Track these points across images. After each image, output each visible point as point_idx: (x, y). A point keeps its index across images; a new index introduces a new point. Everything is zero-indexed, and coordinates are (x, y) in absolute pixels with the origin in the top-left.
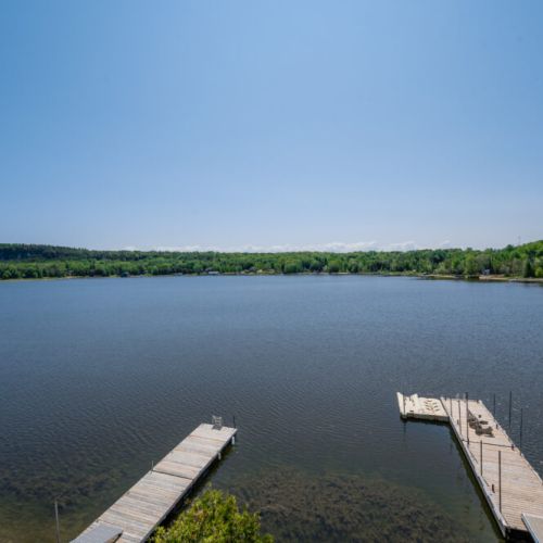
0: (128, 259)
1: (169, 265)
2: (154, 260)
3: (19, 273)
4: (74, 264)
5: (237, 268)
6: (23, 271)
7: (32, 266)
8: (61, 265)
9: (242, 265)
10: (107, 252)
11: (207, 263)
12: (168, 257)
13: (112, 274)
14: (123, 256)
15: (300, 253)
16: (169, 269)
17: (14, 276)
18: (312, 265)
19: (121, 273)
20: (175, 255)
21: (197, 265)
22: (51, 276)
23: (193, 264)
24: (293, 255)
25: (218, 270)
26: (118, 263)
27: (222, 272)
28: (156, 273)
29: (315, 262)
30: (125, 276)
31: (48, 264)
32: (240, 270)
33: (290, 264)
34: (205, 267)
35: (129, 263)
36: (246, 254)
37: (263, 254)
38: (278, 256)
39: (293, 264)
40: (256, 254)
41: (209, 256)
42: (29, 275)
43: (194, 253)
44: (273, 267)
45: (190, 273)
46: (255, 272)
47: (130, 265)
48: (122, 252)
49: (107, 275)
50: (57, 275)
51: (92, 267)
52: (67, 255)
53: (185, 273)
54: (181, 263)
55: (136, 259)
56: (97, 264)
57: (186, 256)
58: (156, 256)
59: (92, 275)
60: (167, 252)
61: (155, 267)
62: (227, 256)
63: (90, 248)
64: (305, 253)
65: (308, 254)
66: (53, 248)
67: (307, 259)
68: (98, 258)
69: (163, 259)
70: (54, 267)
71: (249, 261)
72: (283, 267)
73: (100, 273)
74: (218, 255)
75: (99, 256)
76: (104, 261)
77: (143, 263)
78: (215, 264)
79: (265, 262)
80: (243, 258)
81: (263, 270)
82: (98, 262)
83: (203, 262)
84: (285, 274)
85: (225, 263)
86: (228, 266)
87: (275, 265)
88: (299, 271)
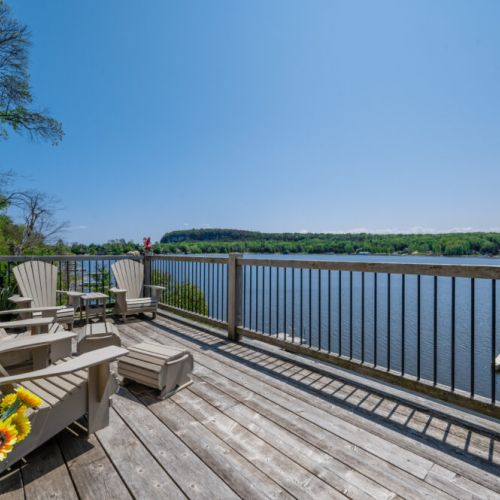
0: (290, 240)
1: (322, 245)
2: (311, 240)
3: (216, 249)
4: (251, 244)
5: (389, 249)
6: (218, 247)
7: (224, 244)
8: (241, 244)
9: (395, 246)
10: (274, 234)
11: (359, 244)
12: (324, 239)
13: (277, 251)
14: (286, 237)
15: (469, 234)
16: (322, 248)
17: (213, 251)
18: (483, 247)
19: (284, 251)
20: (329, 236)
21: (349, 245)
22: (236, 251)
23: (344, 245)
24: (460, 236)
25: (369, 250)
26: (281, 243)
27: (373, 252)
28: (311, 252)
29: (487, 243)
30: (286, 253)
31: (234, 243)
32: (391, 252)
33: (449, 247)
34: (356, 248)
35: (290, 243)
36: (400, 235)
37: (420, 235)
38: (438, 237)
39: (458, 246)
40: (413, 235)
41: (361, 238)
42: (222, 251)
43: (347, 235)
44: (431, 248)
45: (342, 252)
46: (409, 253)
47: (291, 245)
48: (285, 234)
49: (273, 252)
50: (239, 250)
51: (263, 246)
52: (246, 237)
53: (336, 252)
54: (333, 243)
55: (296, 240)
56: (267, 244)
57: (339, 237)
58: (312, 238)
59: (262, 252)
60: (322, 234)
61: (311, 247)
62: (380, 237)
63: (263, 231)
64: (475, 234)
65: (481, 235)
66: (238, 231)
67: (477, 240)
68: (267, 239)
69: (317, 240)
70: (237, 245)
71: (403, 242)
72: (443, 249)
73: (267, 251)
74: (370, 237)
75: (268, 237)
76: (271, 241)
77: (301, 244)
78: (366, 244)
79: (422, 243)
80: (398, 239)
81: (419, 251)
82: (266, 242)
83: (354, 243)
84: (445, 255)
85: (376, 244)
86: (379, 247)
87: (433, 246)
88: (465, 254)
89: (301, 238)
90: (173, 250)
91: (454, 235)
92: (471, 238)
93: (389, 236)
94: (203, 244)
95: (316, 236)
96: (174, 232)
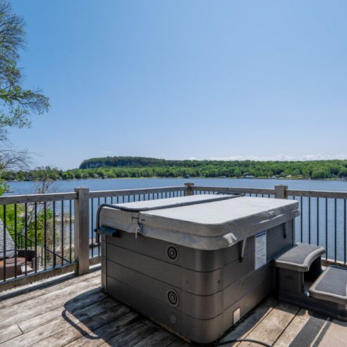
0: (189, 166)
1: (216, 170)
2: (207, 166)
3: (128, 174)
4: (158, 169)
5: (269, 173)
6: (130, 173)
7: (135, 170)
8: (150, 170)
9: (273, 171)
10: (176, 161)
11: (245, 169)
12: (216, 165)
13: (179, 176)
14: (187, 164)
15: (329, 161)
16: (216, 173)
17: (126, 176)
18: (340, 172)
19: (185, 175)
20: (221, 163)
21: (237, 170)
22: (145, 176)
23: (234, 170)
24: (322, 163)
25: (253, 175)
26: (183, 169)
27: (257, 176)
28: (207, 176)
30: (187, 177)
31: (143, 169)
32: (271, 176)
33: (315, 172)
34: (243, 172)
35: (189, 169)
36: (277, 162)
37: (292, 162)
38: (307, 163)
39: (322, 171)
40: (286, 162)
41: (246, 164)
42: (134, 175)
43: (235, 161)
44: (301, 173)
45: (232, 176)
46: (285, 177)
47: (190, 170)
48: (186, 161)
49: (177, 177)
50: (148, 176)
51: (168, 171)
52: (154, 163)
53: (227, 176)
54: (225, 169)
55: (194, 166)
57: (229, 164)
58: (207, 164)
59: (167, 176)
60: (215, 161)
61: (207, 171)
62: (261, 163)
63: (167, 159)
64: (334, 161)
65: (338, 162)
66: (146, 159)
67: (336, 166)
68: (171, 166)
69: (213, 166)
70: (146, 171)
71: (280, 168)
72: (311, 174)
73: (172, 175)
74: (254, 164)
75: (171, 164)
76: (174, 167)
77: (199, 169)
78: (251, 170)
79: (294, 169)
80: (275, 165)
81: (292, 175)
82: (171, 168)
83: (242, 168)
84: (312, 178)
85: (259, 169)
86: (261, 172)
87: (303, 171)
88: (327, 177)
89: (199, 164)
90: (92, 176)
91: (318, 162)
92: (331, 165)
93: (268, 162)
94: (118, 169)
95: (211, 162)
96: (91, 159)
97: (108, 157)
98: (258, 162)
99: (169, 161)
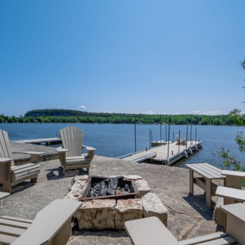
0: (103, 116)
1: (120, 119)
2: (114, 117)
3: (60, 121)
4: (81, 118)
5: (152, 121)
6: (62, 120)
7: (65, 118)
8: (76, 118)
9: (155, 120)
10: (95, 113)
11: (138, 119)
12: (121, 116)
13: (96, 122)
14: (101, 115)
15: (187, 115)
16: (120, 121)
17: (58, 122)
18: (192, 121)
19: (99, 122)
20: (124, 115)
21: (133, 119)
22: (72, 122)
23: (131, 119)
24: (183, 116)
25: (143, 122)
26: (99, 118)
27: (145, 123)
28: (114, 123)
29: (194, 119)
30: (101, 123)
31: (71, 117)
32: (153, 123)
33: (178, 121)
34: (137, 121)
36: (158, 115)
37: (166, 115)
38: (174, 116)
39: (182, 120)
40: (163, 115)
41: (140, 116)
42: (64, 122)
43: (133, 114)
45: (129, 123)
46: (161, 123)
47: (103, 119)
48: (101, 113)
49: (94, 123)
50: (74, 122)
51: (88, 119)
52: (79, 114)
53: (127, 123)
54: (126, 118)
55: (107, 116)
57: (129, 116)
58: (115, 115)
59: (87, 122)
60: (120, 114)
61: (114, 120)
62: (149, 116)
63: (88, 112)
64: (189, 115)
65: (191, 116)
66: (74, 111)
67: (190, 118)
68: (91, 116)
69: (118, 117)
70: (73, 119)
71: (159, 118)
72: (176, 121)
73: (90, 122)
74: (144, 116)
75: (92, 115)
76: (93, 117)
77: (109, 118)
78: (142, 119)
79: (167, 119)
80: (157, 117)
81: (166, 123)
82: (90, 117)
83: (136, 118)
84: (176, 124)
85: (146, 119)
86: (148, 120)
87: (172, 120)
88: (184, 124)
89: (109, 115)
90: (32, 121)
91: (181, 115)
93: (153, 115)
94: (52, 118)
96: (34, 110)
97: (47, 109)
98: (147, 115)
99: (90, 113)
